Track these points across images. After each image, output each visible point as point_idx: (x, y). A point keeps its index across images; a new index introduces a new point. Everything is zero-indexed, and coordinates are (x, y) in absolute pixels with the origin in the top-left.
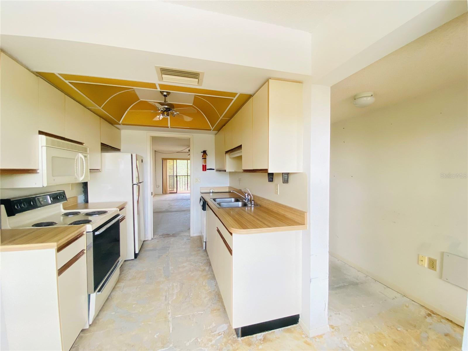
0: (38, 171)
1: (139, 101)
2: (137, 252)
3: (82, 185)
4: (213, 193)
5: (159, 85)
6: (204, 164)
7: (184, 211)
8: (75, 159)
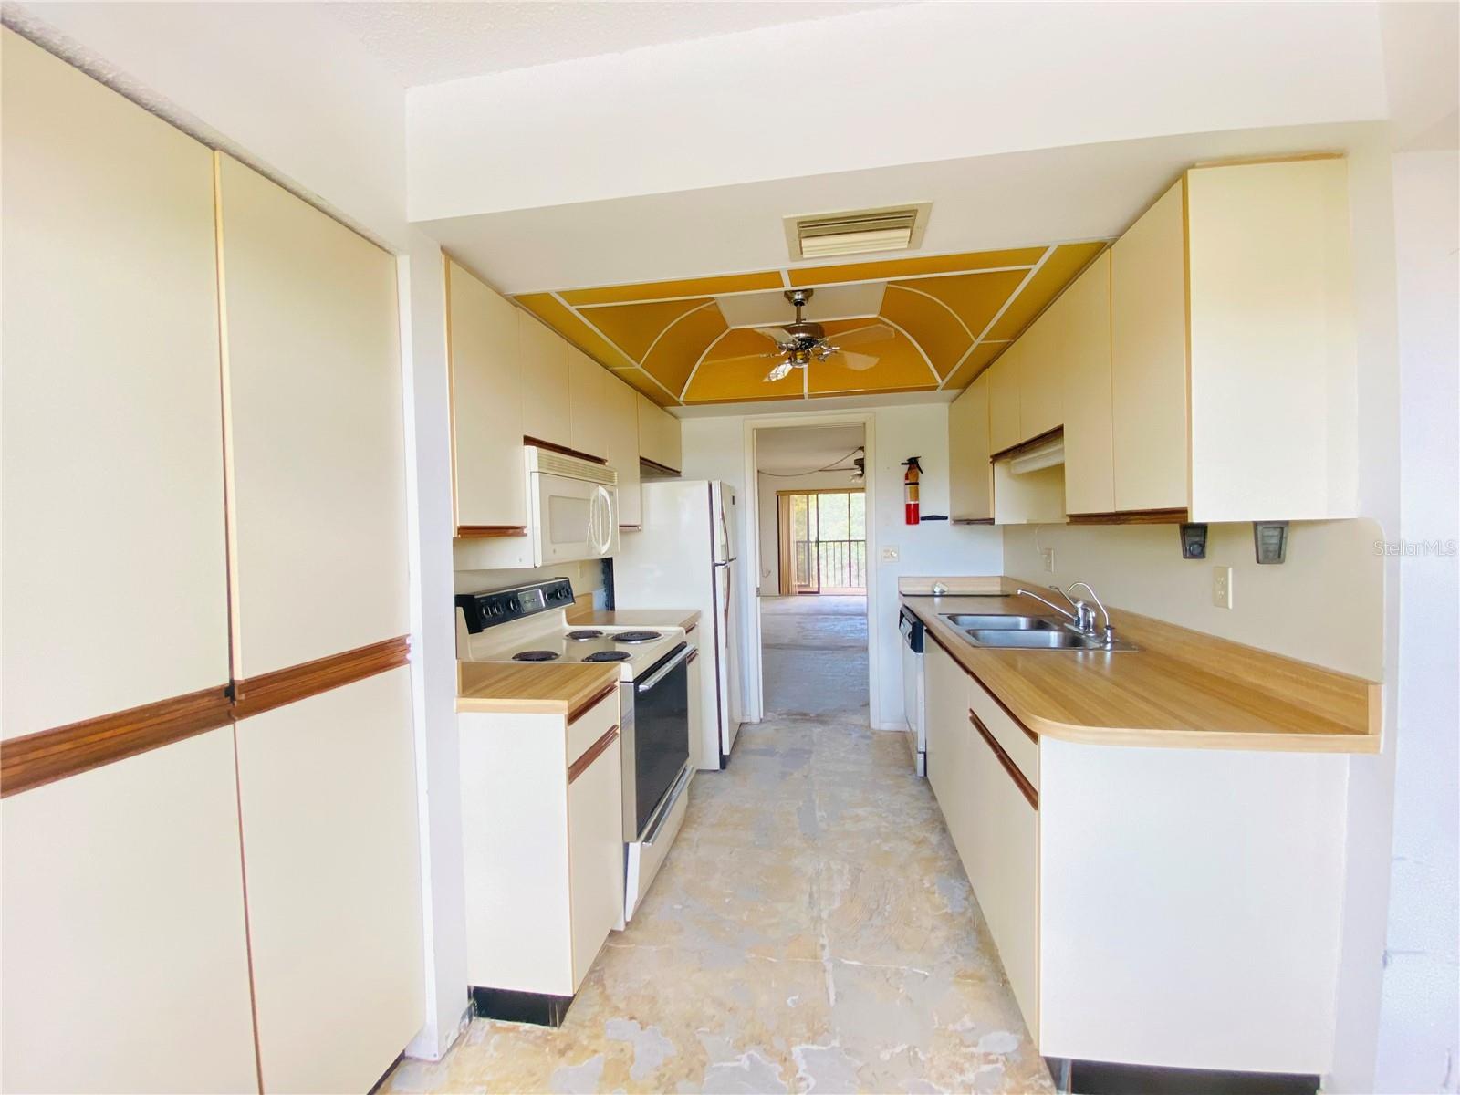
0: (525, 531)
1: (728, 331)
2: (726, 752)
3: (601, 566)
4: (942, 595)
5: (791, 272)
6: (912, 502)
7: (844, 648)
8: (590, 500)
